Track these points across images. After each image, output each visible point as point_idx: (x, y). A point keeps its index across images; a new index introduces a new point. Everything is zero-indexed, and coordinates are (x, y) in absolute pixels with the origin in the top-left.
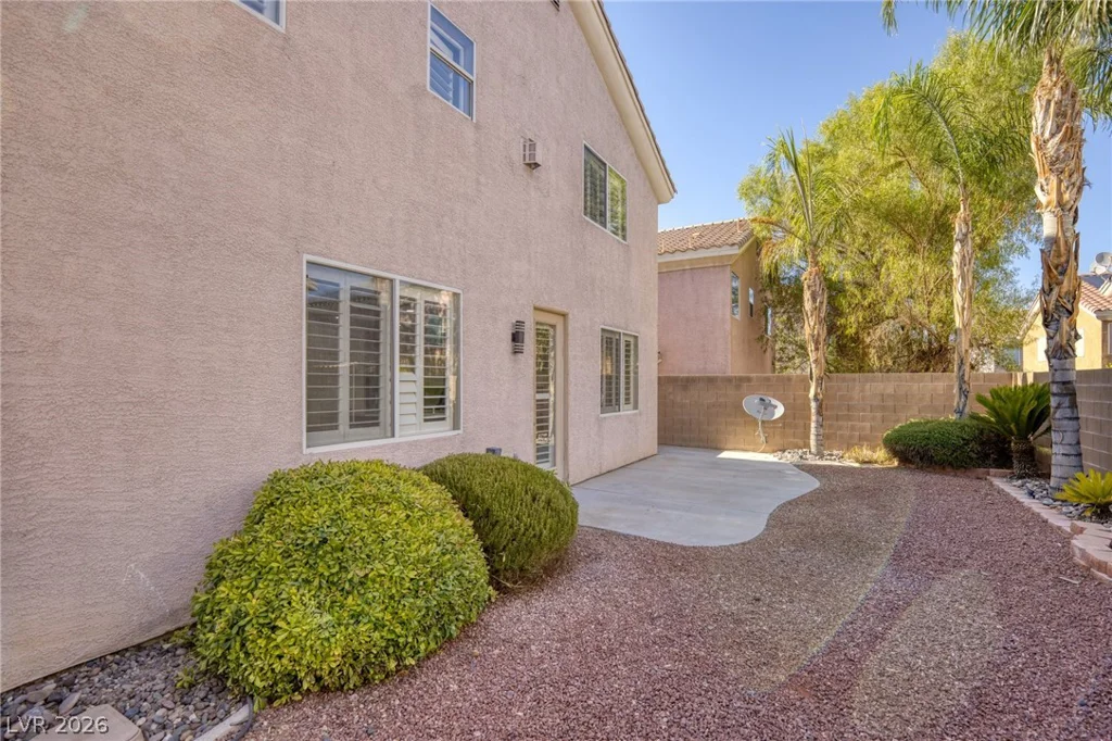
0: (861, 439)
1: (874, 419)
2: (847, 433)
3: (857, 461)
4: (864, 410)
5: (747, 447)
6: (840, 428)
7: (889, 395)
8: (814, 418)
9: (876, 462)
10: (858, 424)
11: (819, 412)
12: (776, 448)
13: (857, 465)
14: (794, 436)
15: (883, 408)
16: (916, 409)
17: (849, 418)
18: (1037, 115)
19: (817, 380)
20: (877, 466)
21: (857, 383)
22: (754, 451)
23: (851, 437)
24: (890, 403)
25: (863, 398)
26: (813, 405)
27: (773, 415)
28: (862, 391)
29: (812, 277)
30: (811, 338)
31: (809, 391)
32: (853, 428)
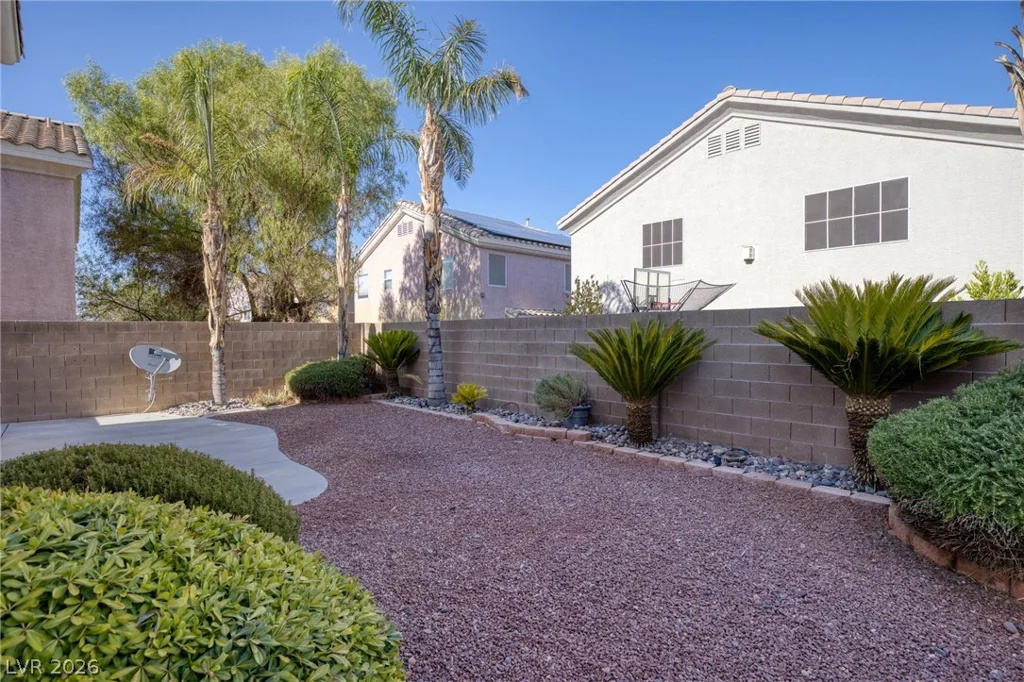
0: (256, 384)
1: (266, 364)
2: (242, 380)
3: (263, 405)
4: (257, 357)
5: (128, 408)
6: (236, 376)
7: (278, 342)
8: (216, 367)
9: (279, 403)
10: (253, 371)
11: (221, 361)
12: (165, 406)
13: (263, 408)
14: (188, 388)
15: (274, 354)
16: (299, 353)
17: (245, 365)
18: (424, 145)
19: (220, 327)
20: (280, 406)
21: (250, 331)
22: (137, 411)
23: (246, 383)
24: (279, 349)
25: (256, 345)
26: (215, 354)
27: (169, 368)
28: (256, 338)
29: (214, 220)
30: (212, 284)
31: (210, 340)
32: (248, 375)
